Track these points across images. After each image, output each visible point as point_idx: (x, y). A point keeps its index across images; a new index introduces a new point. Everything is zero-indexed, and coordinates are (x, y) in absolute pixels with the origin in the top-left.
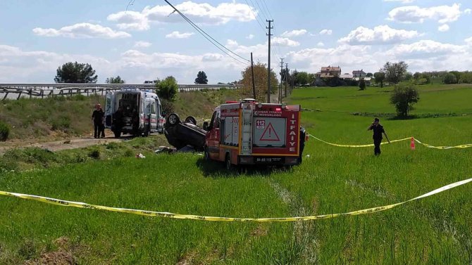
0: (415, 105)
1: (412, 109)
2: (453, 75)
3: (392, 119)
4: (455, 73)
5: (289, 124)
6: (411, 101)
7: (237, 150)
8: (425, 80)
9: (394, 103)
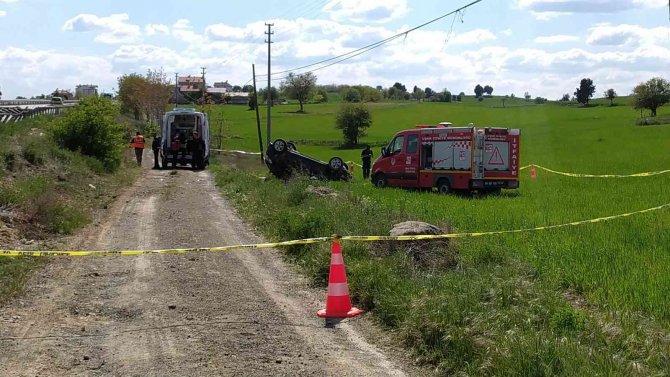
0: (367, 131)
1: (363, 135)
2: (357, 91)
3: (339, 148)
4: (359, 88)
5: (512, 148)
6: (362, 125)
7: (470, 175)
8: (321, 97)
9: (341, 127)
